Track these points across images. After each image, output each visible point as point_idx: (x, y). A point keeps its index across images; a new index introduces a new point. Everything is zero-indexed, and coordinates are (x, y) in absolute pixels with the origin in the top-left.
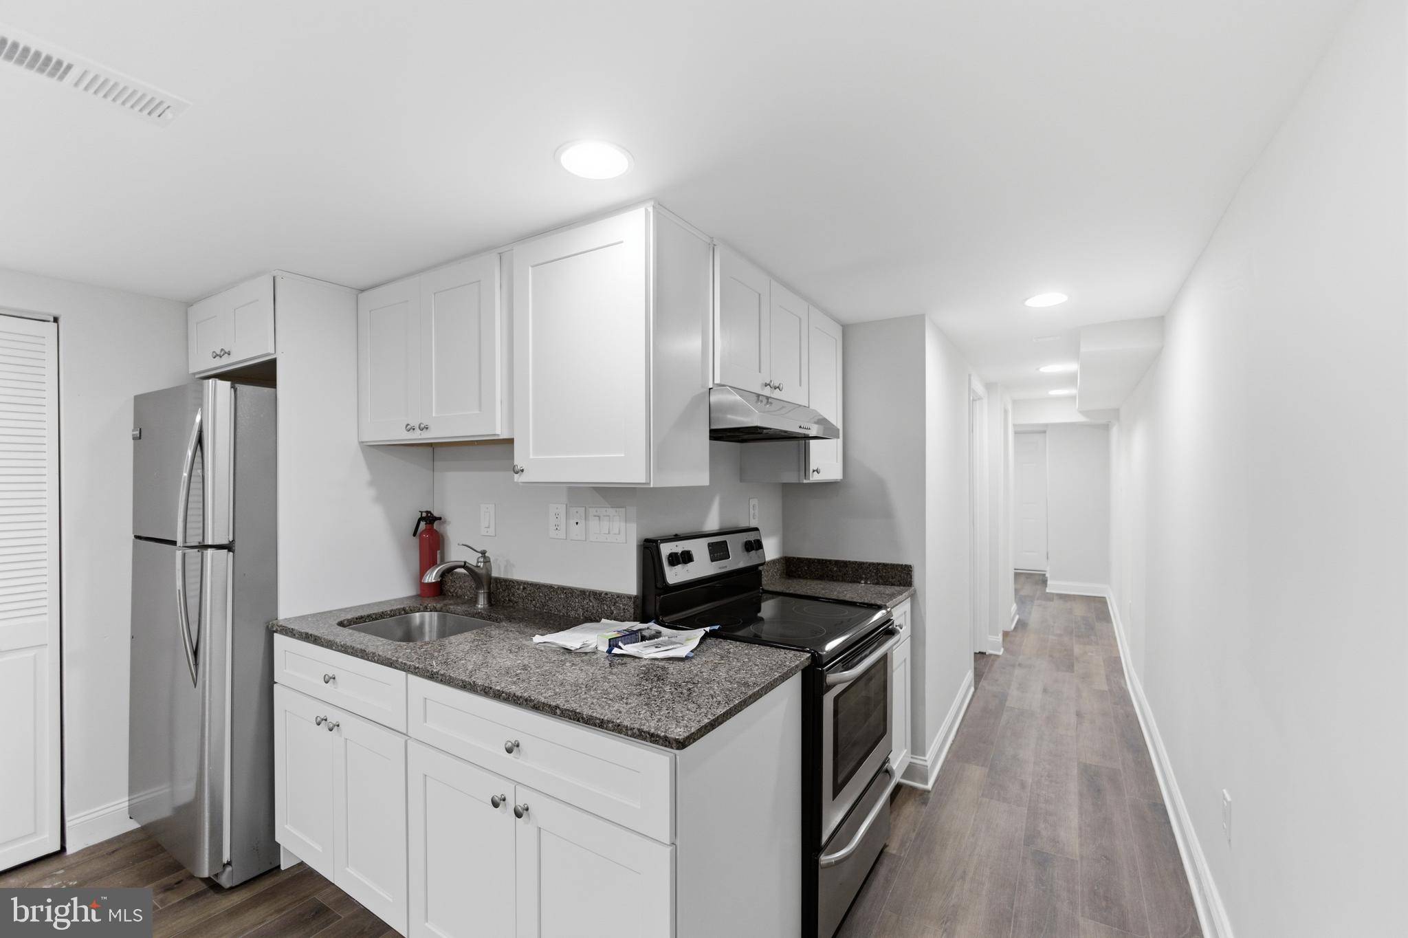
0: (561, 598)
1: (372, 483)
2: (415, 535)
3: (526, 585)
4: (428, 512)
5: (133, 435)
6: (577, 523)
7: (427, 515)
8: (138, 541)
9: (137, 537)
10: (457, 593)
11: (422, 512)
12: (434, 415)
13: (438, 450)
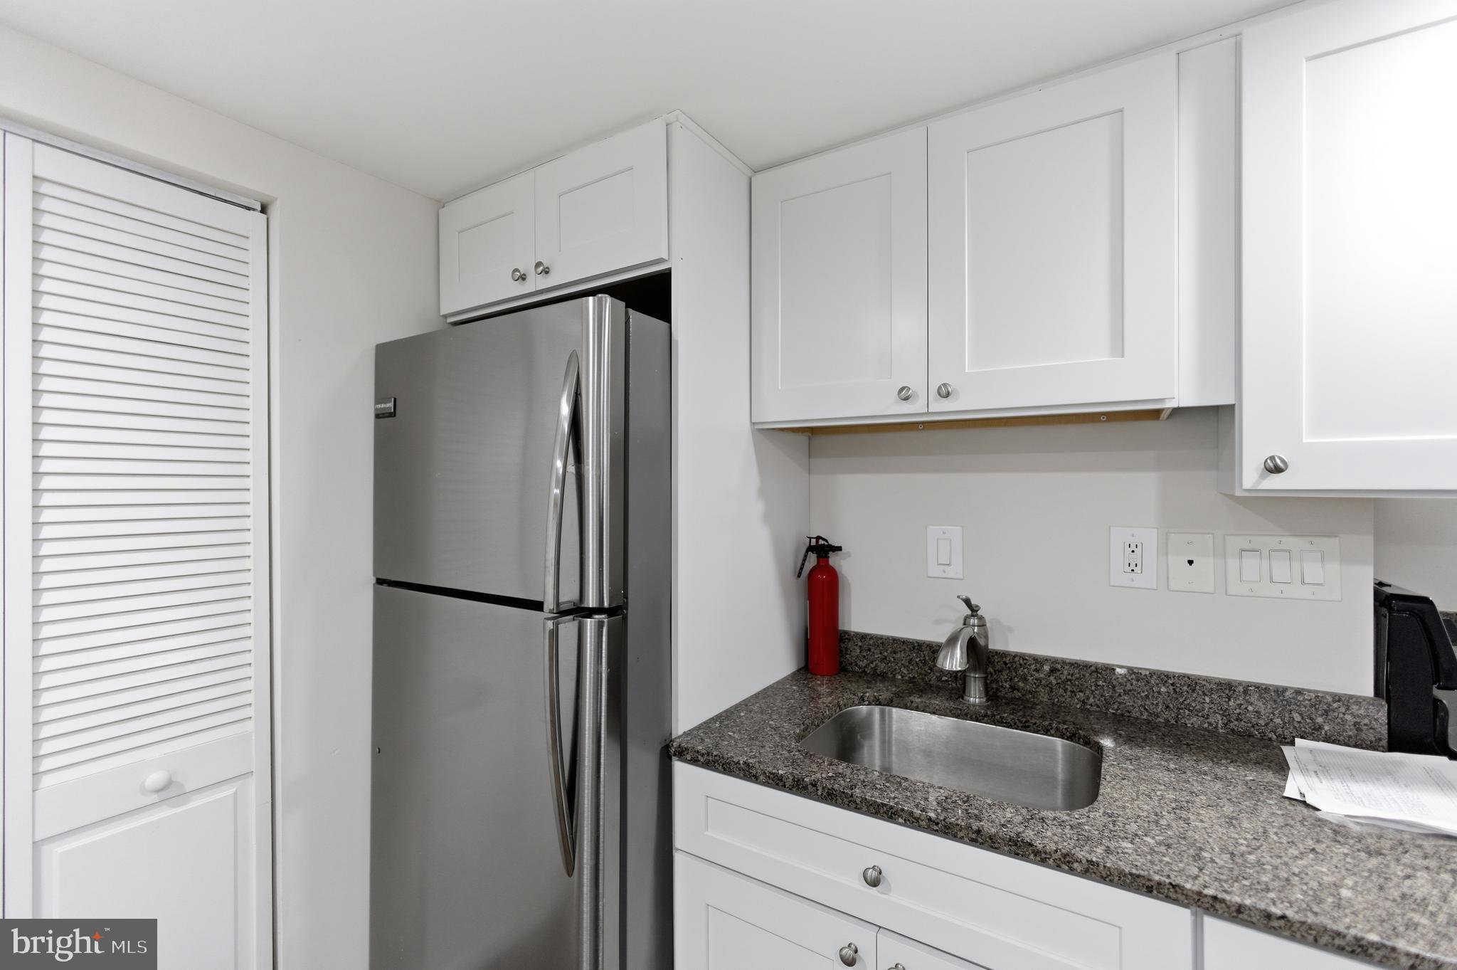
0: (1159, 693)
1: (763, 492)
2: (799, 576)
3: (1057, 666)
4: (818, 538)
5: (376, 410)
6: (1191, 562)
7: (817, 542)
8: (385, 588)
9: (380, 582)
10: (875, 669)
11: (810, 538)
12: (967, 371)
13: (818, 440)
